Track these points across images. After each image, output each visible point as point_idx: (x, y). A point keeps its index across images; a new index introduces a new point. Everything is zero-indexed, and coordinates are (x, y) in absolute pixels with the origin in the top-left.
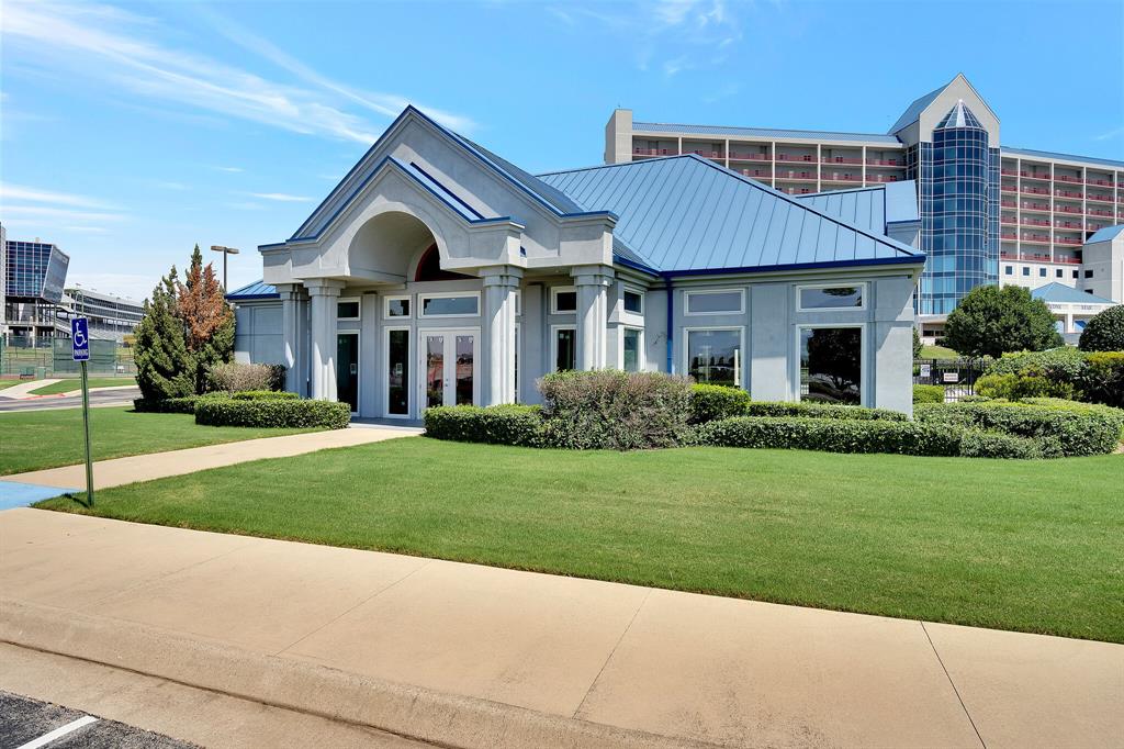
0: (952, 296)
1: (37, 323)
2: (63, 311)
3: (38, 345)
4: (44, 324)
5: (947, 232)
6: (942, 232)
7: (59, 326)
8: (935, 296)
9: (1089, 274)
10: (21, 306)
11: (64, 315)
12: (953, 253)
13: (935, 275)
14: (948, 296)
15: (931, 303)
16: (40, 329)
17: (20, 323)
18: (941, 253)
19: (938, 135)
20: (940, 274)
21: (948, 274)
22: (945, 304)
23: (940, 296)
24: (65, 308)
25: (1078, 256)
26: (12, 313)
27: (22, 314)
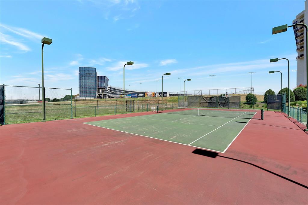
1: (103, 93)
2: (108, 91)
3: (103, 98)
4: (104, 93)
7: (107, 94)
10: (100, 90)
11: (107, 92)
16: (104, 95)
17: (100, 93)
24: (108, 90)
26: (99, 91)
27: (100, 92)
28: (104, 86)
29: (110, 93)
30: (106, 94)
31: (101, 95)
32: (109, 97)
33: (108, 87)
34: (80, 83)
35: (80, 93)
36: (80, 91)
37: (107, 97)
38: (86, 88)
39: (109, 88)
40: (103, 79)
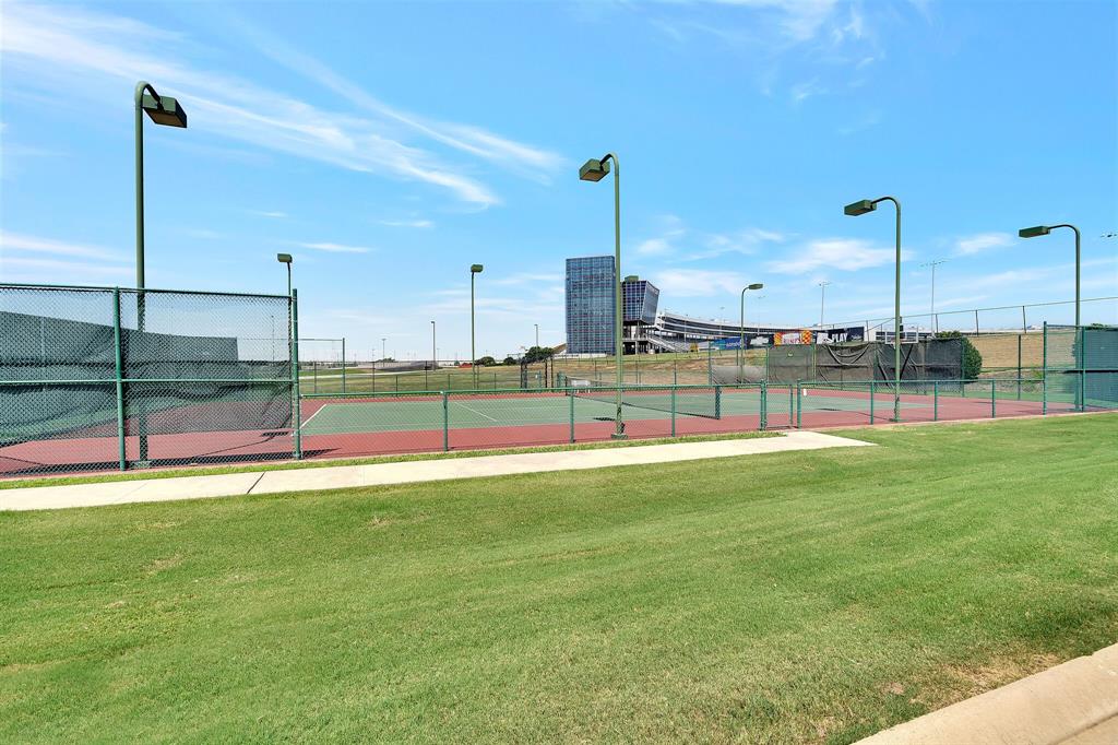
4: (643, 339)
7: (654, 340)
10: (634, 328)
11: (655, 333)
16: (641, 343)
17: (630, 339)
24: (658, 327)
26: (626, 333)
27: (633, 333)
28: (642, 313)
29: (664, 337)
30: (646, 343)
31: (634, 343)
32: (657, 351)
33: (658, 314)
34: (569, 308)
35: (569, 339)
36: (569, 332)
37: (652, 352)
38: (586, 323)
39: (663, 318)
40: (636, 290)
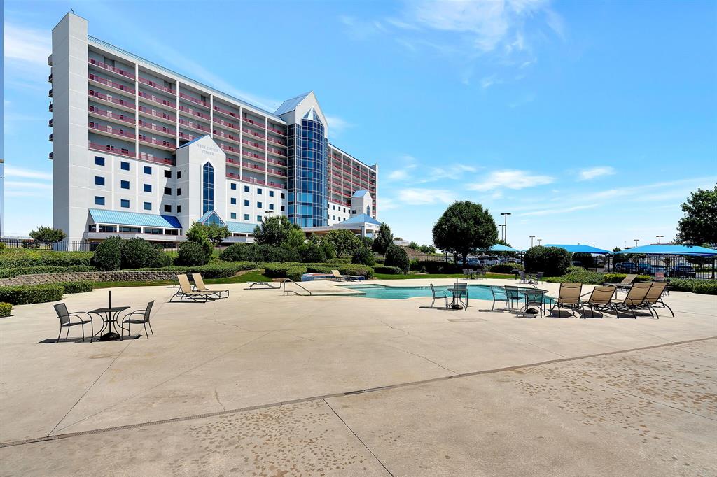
0: (311, 217)
5: (309, 179)
6: (306, 179)
8: (303, 216)
9: (354, 212)
12: (311, 192)
13: (303, 204)
14: (309, 217)
15: (300, 220)
18: (306, 192)
19: (304, 122)
20: (305, 204)
21: (309, 204)
22: (308, 221)
23: (305, 216)
25: (349, 203)
